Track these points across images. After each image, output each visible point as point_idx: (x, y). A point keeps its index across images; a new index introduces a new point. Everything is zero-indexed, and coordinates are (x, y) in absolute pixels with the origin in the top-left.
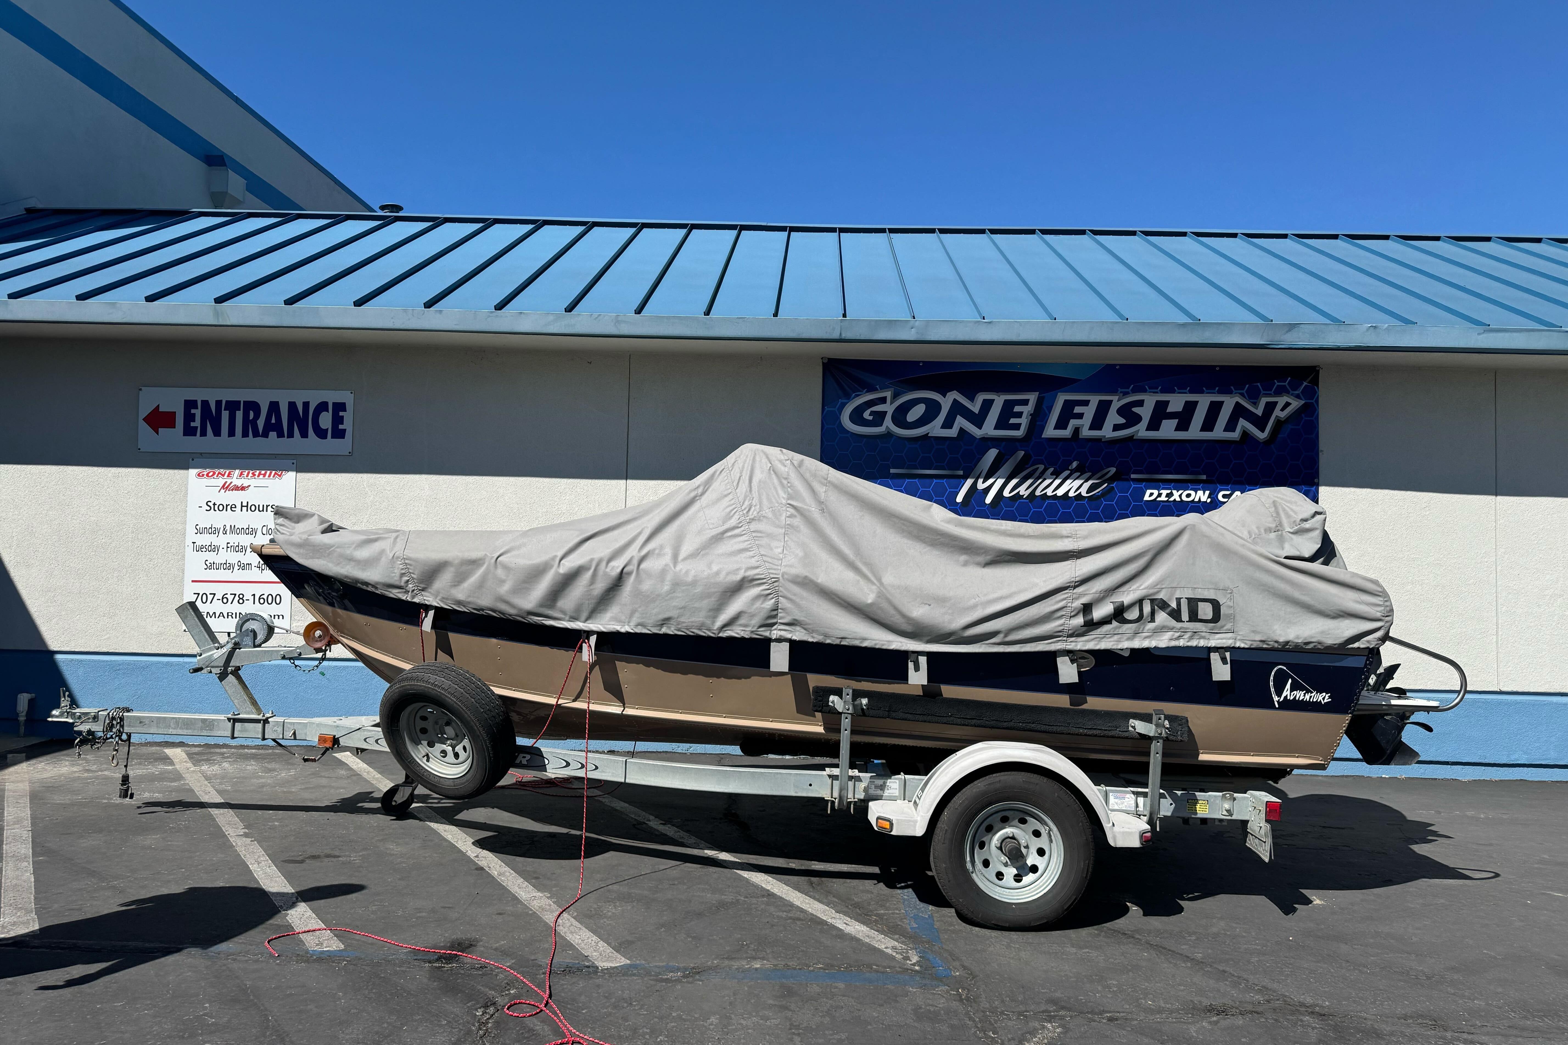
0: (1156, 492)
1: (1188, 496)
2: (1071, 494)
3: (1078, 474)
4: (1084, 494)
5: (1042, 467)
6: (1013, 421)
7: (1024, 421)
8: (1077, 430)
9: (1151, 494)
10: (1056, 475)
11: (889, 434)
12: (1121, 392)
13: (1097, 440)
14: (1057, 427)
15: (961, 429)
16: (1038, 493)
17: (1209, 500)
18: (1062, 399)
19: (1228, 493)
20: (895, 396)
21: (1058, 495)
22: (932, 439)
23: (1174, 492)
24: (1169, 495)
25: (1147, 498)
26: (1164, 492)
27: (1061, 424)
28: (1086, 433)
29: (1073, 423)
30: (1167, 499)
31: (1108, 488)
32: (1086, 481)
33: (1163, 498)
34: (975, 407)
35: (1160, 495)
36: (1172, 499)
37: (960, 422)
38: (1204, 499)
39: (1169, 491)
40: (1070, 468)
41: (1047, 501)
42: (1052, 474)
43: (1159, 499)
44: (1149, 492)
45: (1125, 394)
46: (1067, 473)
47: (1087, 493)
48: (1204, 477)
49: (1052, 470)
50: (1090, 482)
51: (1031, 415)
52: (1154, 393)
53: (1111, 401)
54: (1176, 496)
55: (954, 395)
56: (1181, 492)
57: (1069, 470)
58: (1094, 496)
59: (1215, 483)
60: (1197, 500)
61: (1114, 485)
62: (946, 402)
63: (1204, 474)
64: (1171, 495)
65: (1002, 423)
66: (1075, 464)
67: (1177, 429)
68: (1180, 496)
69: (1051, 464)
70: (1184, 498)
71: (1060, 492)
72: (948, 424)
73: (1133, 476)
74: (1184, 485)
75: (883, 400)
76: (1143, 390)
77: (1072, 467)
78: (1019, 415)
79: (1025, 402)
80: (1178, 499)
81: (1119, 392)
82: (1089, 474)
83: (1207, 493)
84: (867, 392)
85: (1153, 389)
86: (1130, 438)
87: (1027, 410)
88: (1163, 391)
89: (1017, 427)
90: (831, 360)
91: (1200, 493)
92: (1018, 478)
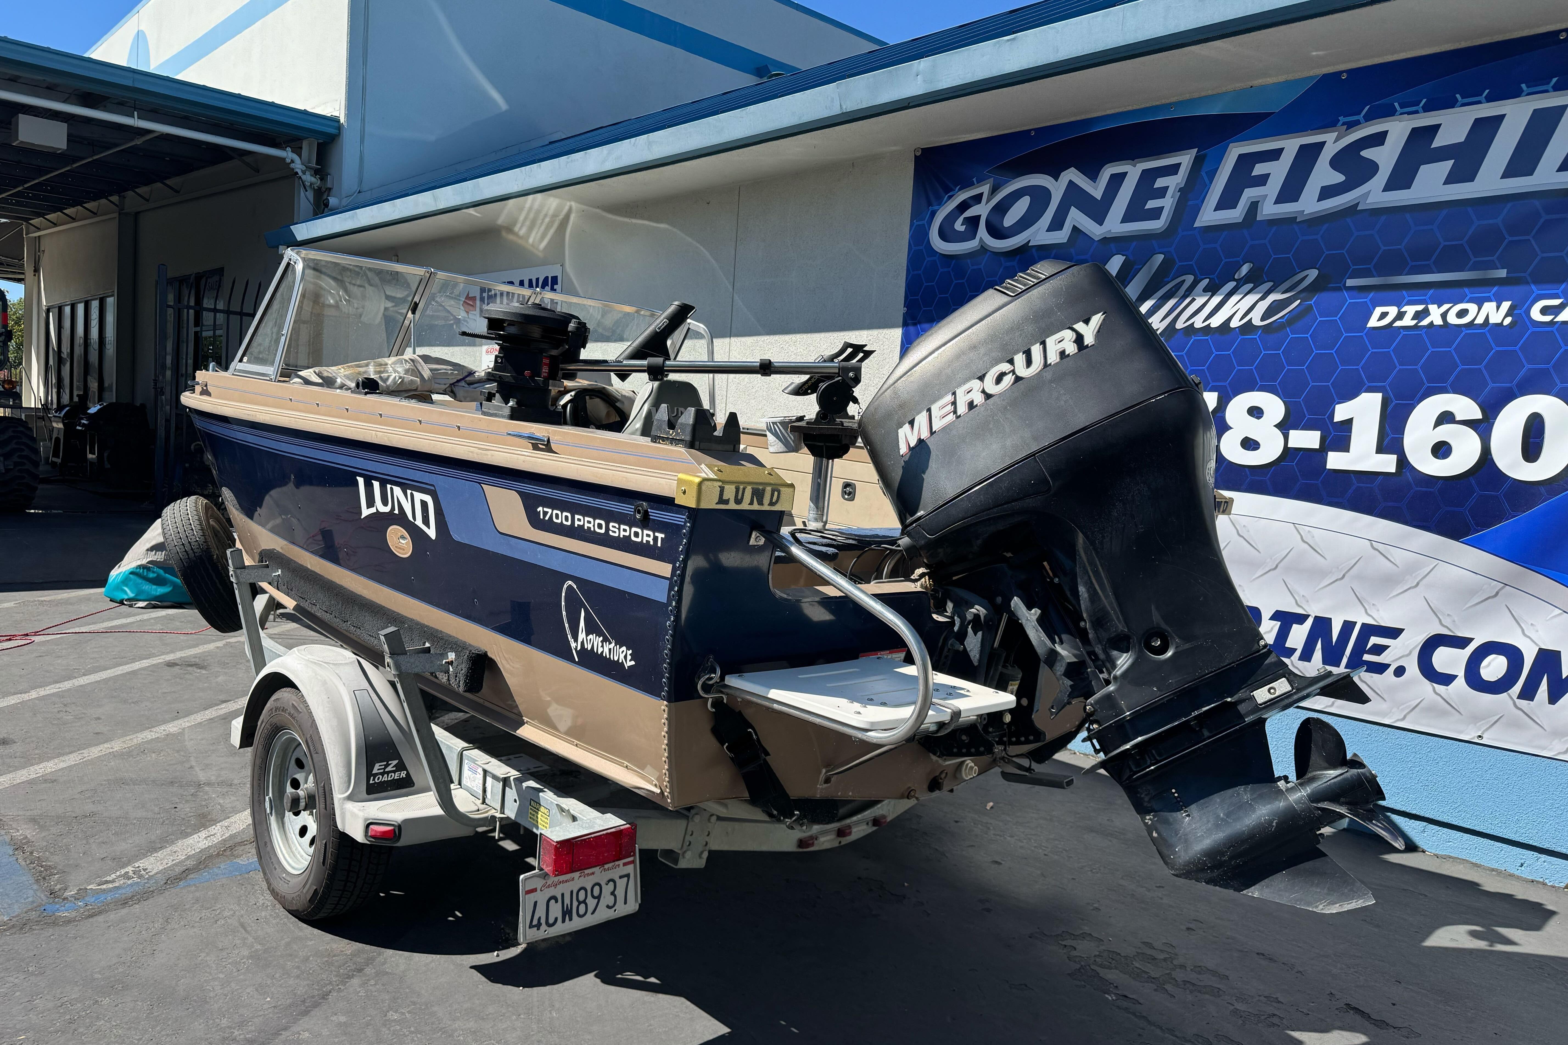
0: (1393, 311)
1: (1462, 314)
2: (1235, 323)
3: (1250, 286)
4: (1257, 322)
5: (1189, 279)
6: (1151, 204)
7: (1168, 203)
8: (1254, 206)
9: (1384, 315)
10: (1212, 290)
11: (983, 249)
12: (1343, 124)
13: (1289, 221)
14: (1219, 207)
15: (1075, 229)
16: (1180, 325)
17: (1508, 321)
18: (1235, 151)
19: (1556, 302)
20: (994, 191)
21: (1212, 326)
22: (1034, 250)
23: (1433, 308)
24: (1418, 316)
25: (1373, 322)
26: (1411, 310)
27: (1227, 201)
28: (1270, 210)
29: (1249, 194)
30: (1414, 322)
31: (1302, 308)
32: (1262, 298)
33: (1407, 321)
34: (1097, 190)
35: (1400, 316)
36: (1425, 322)
37: (1076, 217)
38: (1496, 317)
39: (1420, 308)
40: (1236, 277)
41: (1194, 338)
42: (1205, 290)
43: (1398, 324)
44: (1378, 311)
45: (1351, 126)
46: (1231, 285)
47: (1262, 319)
48: (1502, 273)
49: (1206, 282)
50: (1272, 297)
51: (1180, 190)
52: (1409, 113)
53: (1323, 144)
54: (1435, 315)
55: (1071, 175)
56: (1446, 307)
57: (1235, 280)
58: (1274, 325)
59: (1528, 283)
60: (1480, 320)
61: (1312, 302)
62: (1057, 188)
63: (1503, 268)
64: (1426, 313)
65: (1133, 213)
66: (1245, 269)
67: (1449, 180)
68: (1444, 316)
69: (1205, 274)
70: (1452, 319)
71: (1216, 322)
72: (1057, 224)
73: (1350, 283)
74: (1456, 291)
75: (978, 199)
76: (1388, 112)
77: (1239, 275)
78: (1162, 192)
79: (1173, 169)
80: (1438, 321)
81: (1341, 123)
82: (1269, 284)
83: (1506, 305)
84: (960, 190)
85: (1410, 107)
86: (1352, 210)
87: (1173, 183)
88: (1427, 109)
89: (1156, 213)
90: (924, 150)
91: (1489, 307)
92: (1153, 299)
